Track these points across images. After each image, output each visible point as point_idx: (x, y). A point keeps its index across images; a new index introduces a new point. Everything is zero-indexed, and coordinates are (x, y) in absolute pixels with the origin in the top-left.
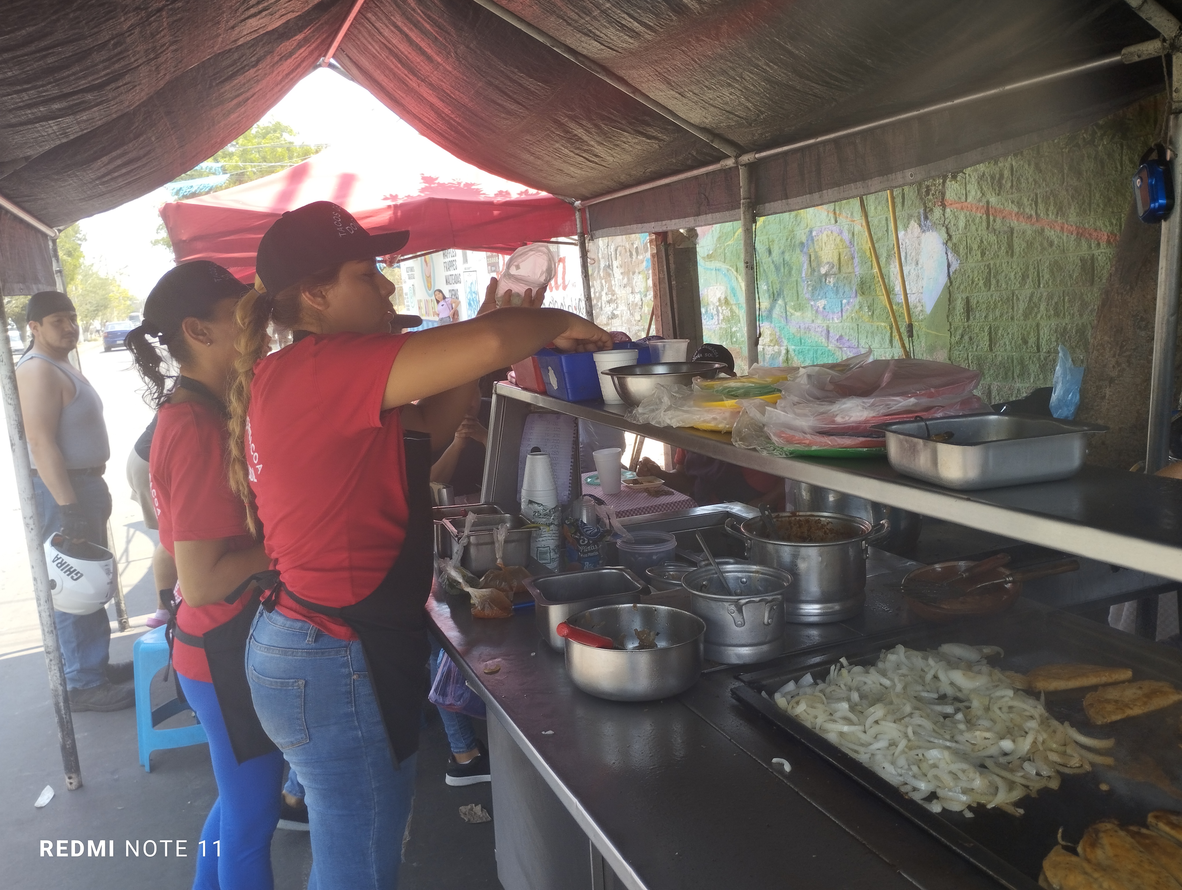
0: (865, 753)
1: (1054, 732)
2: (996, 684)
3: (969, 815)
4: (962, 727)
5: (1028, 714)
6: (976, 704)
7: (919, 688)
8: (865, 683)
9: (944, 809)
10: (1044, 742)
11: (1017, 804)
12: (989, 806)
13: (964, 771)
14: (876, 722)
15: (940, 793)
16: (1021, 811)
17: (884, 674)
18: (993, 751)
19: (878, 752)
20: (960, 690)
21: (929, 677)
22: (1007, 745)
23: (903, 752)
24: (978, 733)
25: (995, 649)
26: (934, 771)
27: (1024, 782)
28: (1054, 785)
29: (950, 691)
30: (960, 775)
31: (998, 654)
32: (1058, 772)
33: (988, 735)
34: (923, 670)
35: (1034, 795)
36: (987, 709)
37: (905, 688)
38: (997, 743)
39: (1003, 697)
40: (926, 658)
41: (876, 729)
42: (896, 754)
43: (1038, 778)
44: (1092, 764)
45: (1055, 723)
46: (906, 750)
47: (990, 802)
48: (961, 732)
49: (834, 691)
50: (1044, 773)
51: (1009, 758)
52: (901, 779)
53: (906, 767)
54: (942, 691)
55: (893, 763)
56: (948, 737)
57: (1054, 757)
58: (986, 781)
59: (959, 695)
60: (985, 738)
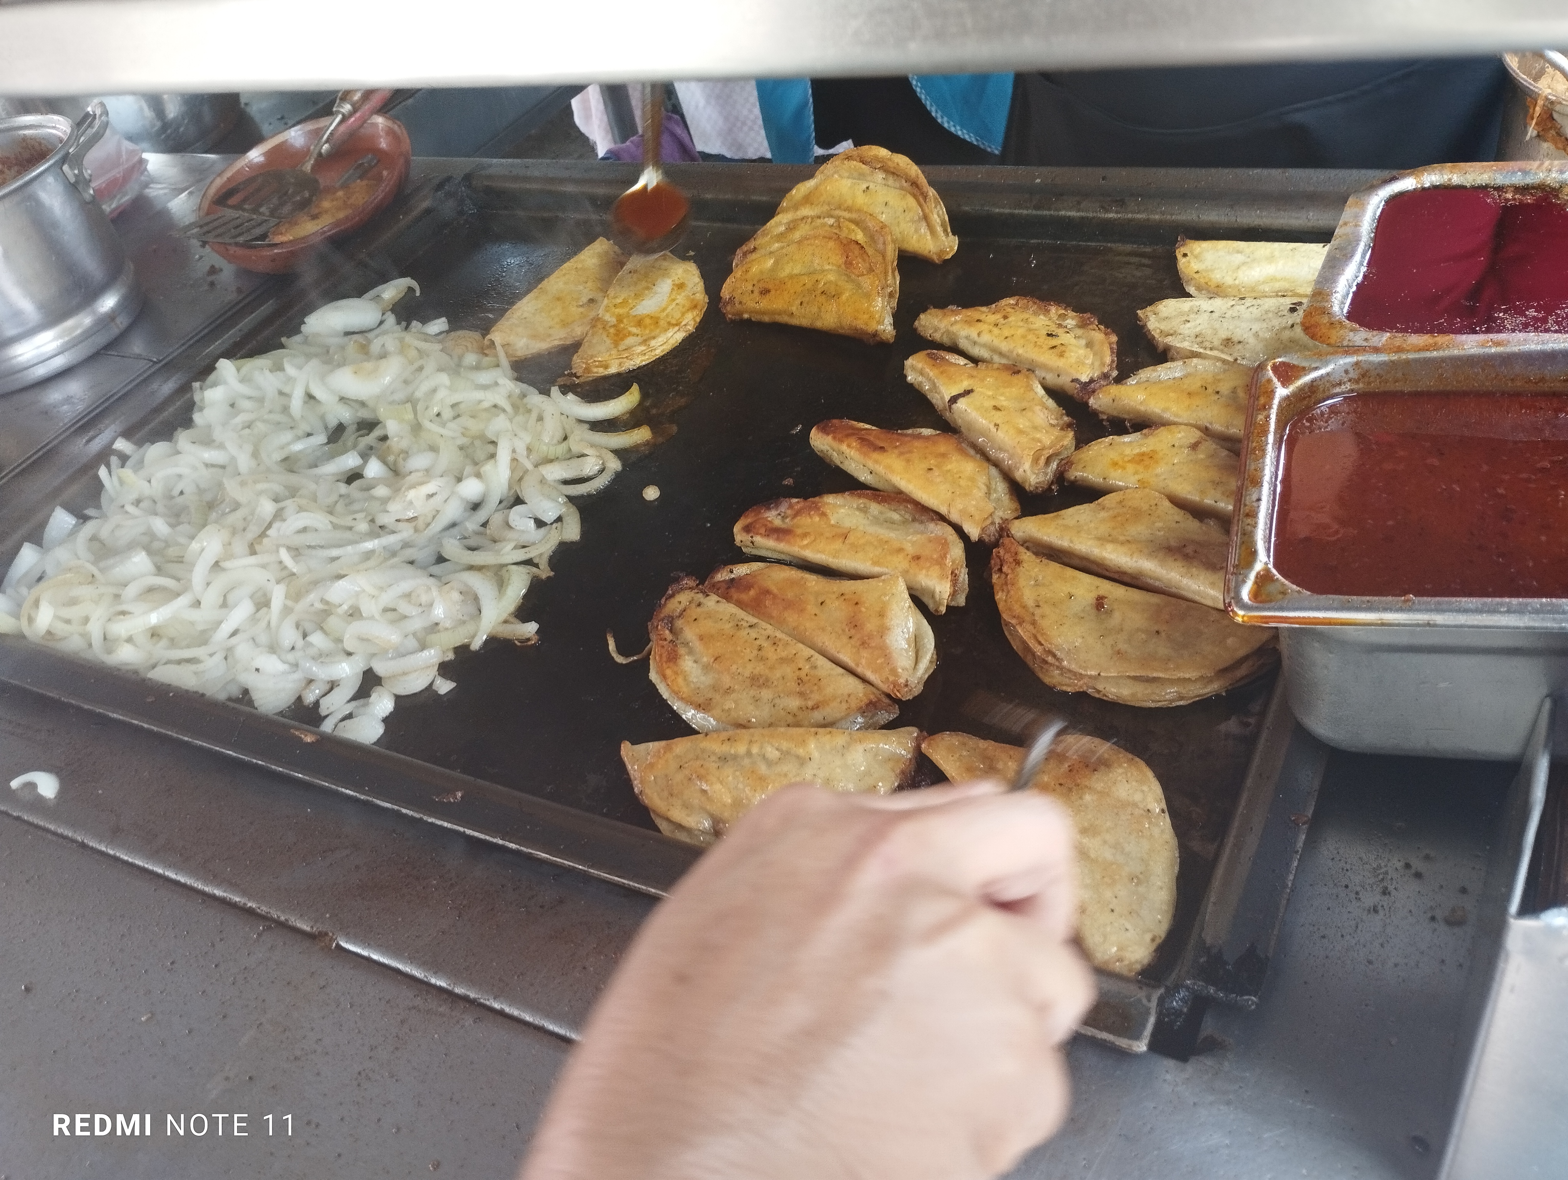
0: (211, 655)
1: (540, 419)
2: (417, 365)
3: (444, 687)
4: (381, 491)
5: (486, 405)
6: (392, 427)
7: (287, 436)
8: (180, 476)
9: (398, 699)
10: (529, 450)
11: (523, 613)
12: (476, 645)
13: (408, 596)
14: (217, 566)
15: (380, 668)
16: (531, 628)
17: (207, 441)
18: (453, 511)
19: (234, 640)
20: (363, 404)
21: (297, 403)
22: (471, 488)
23: (287, 611)
24: (412, 494)
25: (404, 283)
26: (356, 628)
27: (521, 555)
28: (572, 531)
29: (345, 415)
30: (404, 608)
31: (411, 289)
32: (571, 499)
33: (430, 488)
34: (281, 393)
35: (545, 572)
36: (417, 428)
37: (255, 455)
38: (453, 493)
39: (434, 391)
40: (278, 368)
41: (220, 582)
42: (274, 623)
43: (543, 531)
44: (618, 453)
45: (535, 399)
46: (290, 603)
47: (473, 637)
48: (385, 501)
49: (118, 526)
50: (549, 516)
51: (481, 515)
52: (298, 676)
53: (300, 643)
54: (333, 423)
55: (273, 648)
56: (363, 526)
57: (556, 472)
58: (456, 596)
59: (364, 414)
60: (430, 496)
